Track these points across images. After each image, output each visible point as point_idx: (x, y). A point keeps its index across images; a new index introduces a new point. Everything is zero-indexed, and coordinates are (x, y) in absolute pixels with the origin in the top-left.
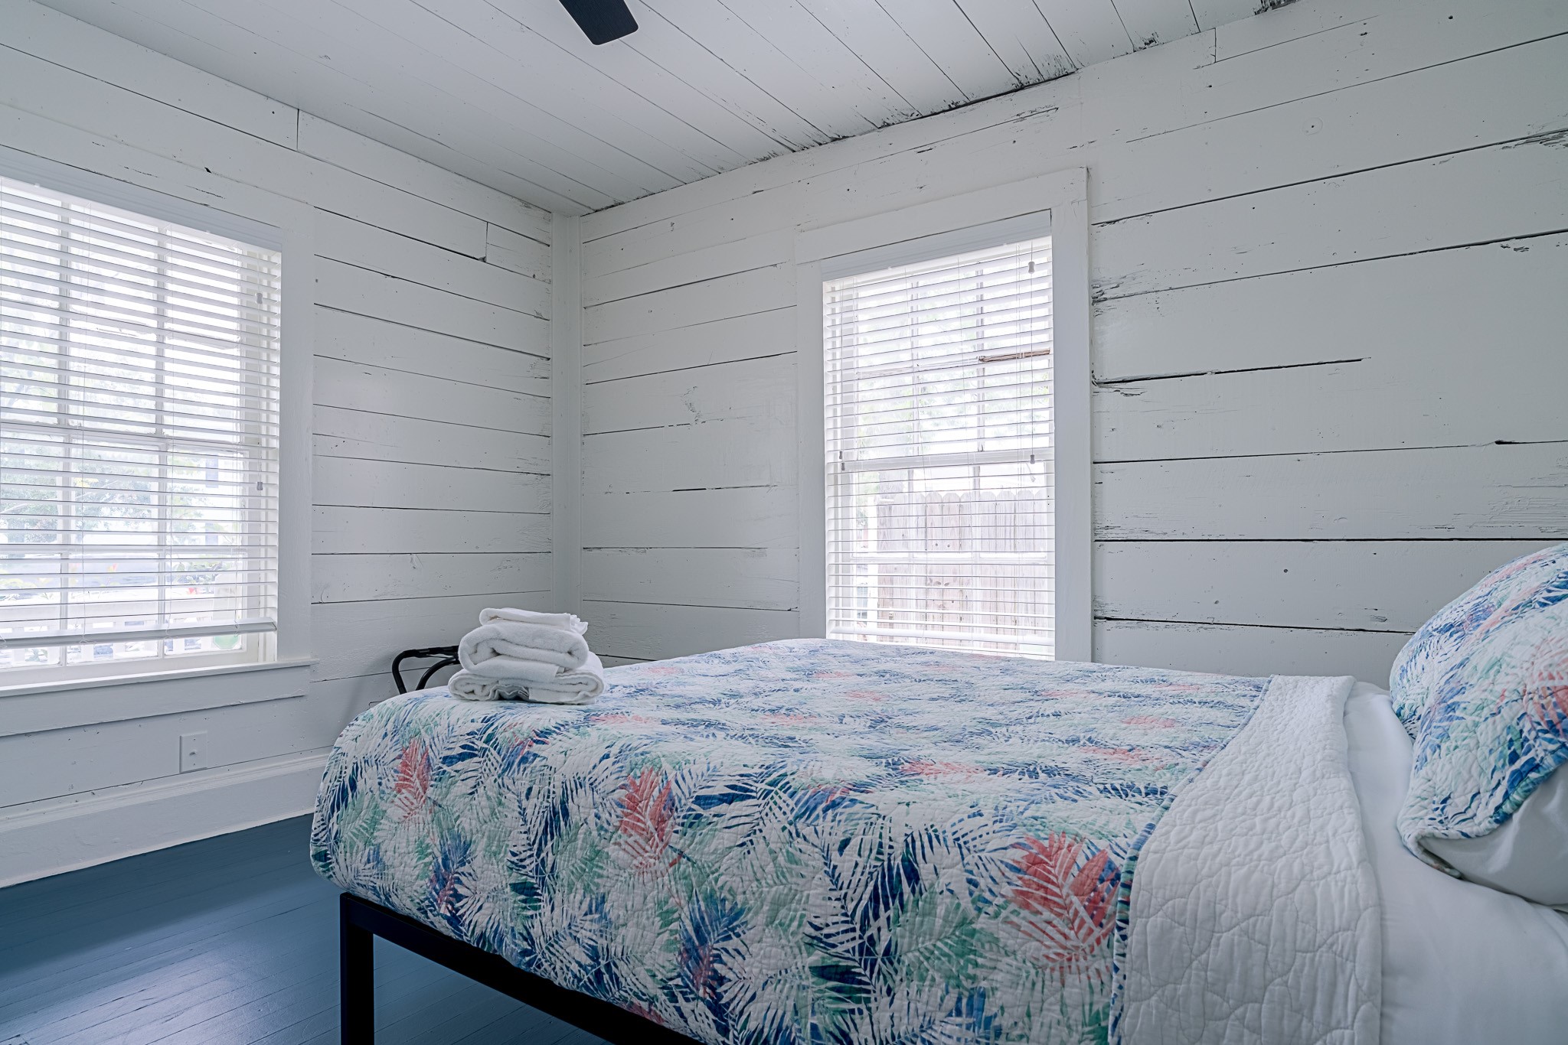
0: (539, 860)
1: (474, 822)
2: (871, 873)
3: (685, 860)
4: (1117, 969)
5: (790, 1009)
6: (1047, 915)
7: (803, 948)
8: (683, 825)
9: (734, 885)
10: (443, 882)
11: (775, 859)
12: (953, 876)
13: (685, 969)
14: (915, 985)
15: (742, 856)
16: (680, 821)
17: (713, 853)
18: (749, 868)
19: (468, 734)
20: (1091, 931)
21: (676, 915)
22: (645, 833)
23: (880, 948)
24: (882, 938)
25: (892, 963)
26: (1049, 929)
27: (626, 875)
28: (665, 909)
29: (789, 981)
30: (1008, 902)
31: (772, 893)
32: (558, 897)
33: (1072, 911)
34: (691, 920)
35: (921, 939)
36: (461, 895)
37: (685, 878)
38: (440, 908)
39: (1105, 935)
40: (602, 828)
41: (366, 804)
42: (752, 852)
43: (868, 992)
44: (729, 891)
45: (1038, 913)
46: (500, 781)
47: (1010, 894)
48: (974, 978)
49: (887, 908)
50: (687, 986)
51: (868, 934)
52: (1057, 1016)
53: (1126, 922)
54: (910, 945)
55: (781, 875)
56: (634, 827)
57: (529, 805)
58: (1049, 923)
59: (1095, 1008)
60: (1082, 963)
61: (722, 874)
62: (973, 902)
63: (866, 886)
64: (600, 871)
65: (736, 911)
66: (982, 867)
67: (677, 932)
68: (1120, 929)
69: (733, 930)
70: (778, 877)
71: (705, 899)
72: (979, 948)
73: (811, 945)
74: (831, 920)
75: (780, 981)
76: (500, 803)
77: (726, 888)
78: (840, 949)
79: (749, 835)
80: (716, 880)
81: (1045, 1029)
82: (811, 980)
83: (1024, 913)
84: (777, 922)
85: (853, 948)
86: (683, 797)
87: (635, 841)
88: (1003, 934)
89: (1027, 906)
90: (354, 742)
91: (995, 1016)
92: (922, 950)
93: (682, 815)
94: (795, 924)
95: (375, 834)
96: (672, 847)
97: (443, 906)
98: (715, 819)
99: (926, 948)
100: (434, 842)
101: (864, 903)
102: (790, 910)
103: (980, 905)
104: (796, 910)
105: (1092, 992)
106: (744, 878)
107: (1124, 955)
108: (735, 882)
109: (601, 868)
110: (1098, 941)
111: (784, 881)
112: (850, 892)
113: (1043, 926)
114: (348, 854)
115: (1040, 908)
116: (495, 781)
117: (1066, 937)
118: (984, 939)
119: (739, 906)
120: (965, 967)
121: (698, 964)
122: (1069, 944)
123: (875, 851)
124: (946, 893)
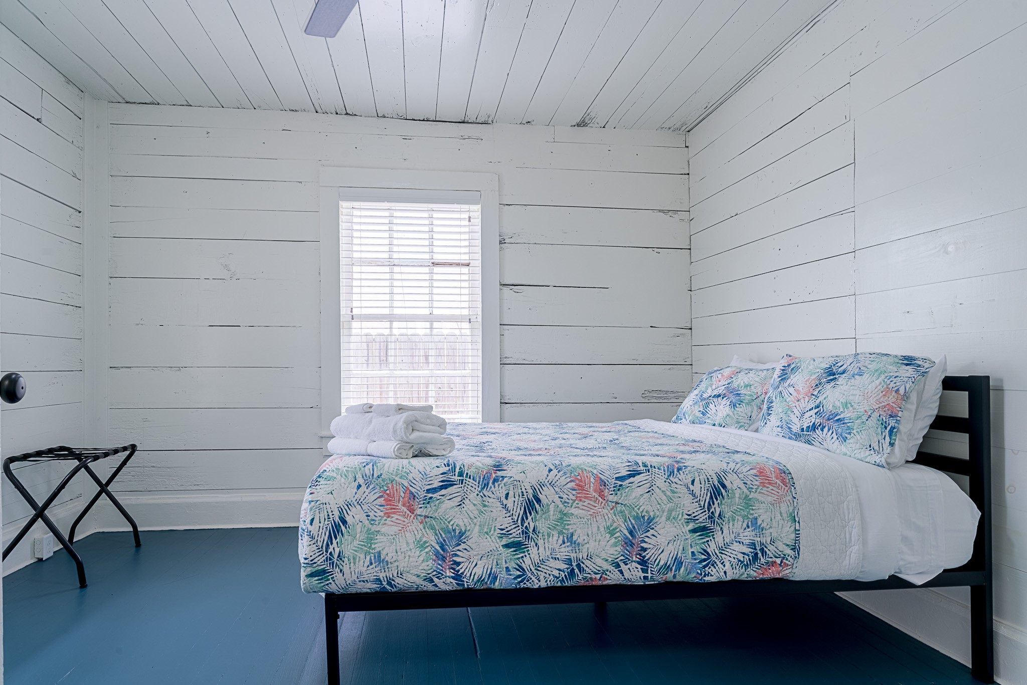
0: (524, 528)
1: (466, 520)
2: (708, 489)
3: (619, 505)
4: (795, 498)
5: (681, 548)
6: (771, 487)
7: (684, 524)
8: (614, 491)
9: (648, 509)
10: (444, 559)
11: (665, 495)
12: (738, 483)
13: (626, 551)
14: (731, 524)
15: (649, 496)
16: (612, 489)
17: (635, 498)
18: (655, 500)
19: (442, 474)
20: (785, 489)
21: (618, 530)
22: (593, 499)
23: (717, 515)
24: (716, 511)
25: (721, 519)
26: (773, 492)
27: (586, 520)
28: (611, 529)
29: (680, 539)
30: (758, 486)
31: (668, 507)
32: (540, 542)
33: (778, 484)
34: (627, 529)
35: (731, 507)
36: (460, 562)
37: (622, 513)
38: (446, 573)
39: (788, 489)
40: (565, 502)
41: (359, 530)
42: (654, 493)
43: (713, 532)
44: (646, 512)
45: (768, 487)
46: (481, 494)
47: (759, 484)
48: (752, 514)
49: (717, 500)
50: (627, 558)
51: (711, 511)
52: (780, 517)
53: (794, 484)
54: (728, 510)
55: (670, 499)
56: (585, 498)
57: (509, 503)
58: (772, 490)
59: (790, 512)
60: (784, 499)
61: (641, 506)
62: (748, 489)
63: (707, 495)
64: (569, 522)
65: (651, 519)
66: (746, 478)
67: (619, 537)
68: (793, 486)
69: (649, 528)
70: (669, 500)
71: (634, 519)
72: (753, 504)
73: (688, 522)
74: (695, 511)
75: (675, 540)
76: (485, 506)
77: (645, 511)
78: (701, 520)
79: (650, 487)
80: (639, 509)
81: (777, 523)
82: (689, 536)
83: (765, 489)
84: (672, 518)
85: (706, 518)
86: (609, 479)
87: (588, 504)
88: (759, 497)
89: (764, 486)
90: (330, 495)
91: (761, 524)
92: (733, 511)
93: (612, 486)
94: (680, 516)
95: (373, 546)
96: (611, 501)
97: (448, 571)
98: (630, 485)
99: (734, 510)
100: (432, 539)
101: (707, 501)
102: (676, 511)
103: (750, 490)
104: (679, 511)
105: (788, 507)
106: (652, 505)
107: (796, 493)
108: (649, 508)
109: (569, 521)
110: (787, 491)
111: (672, 501)
112: (701, 498)
113: (771, 491)
114: (352, 564)
115: (768, 486)
116: (478, 495)
117: (778, 493)
118: (754, 500)
119: (652, 517)
120: (749, 511)
121: (632, 547)
122: (779, 494)
123: (707, 481)
124: (738, 489)
